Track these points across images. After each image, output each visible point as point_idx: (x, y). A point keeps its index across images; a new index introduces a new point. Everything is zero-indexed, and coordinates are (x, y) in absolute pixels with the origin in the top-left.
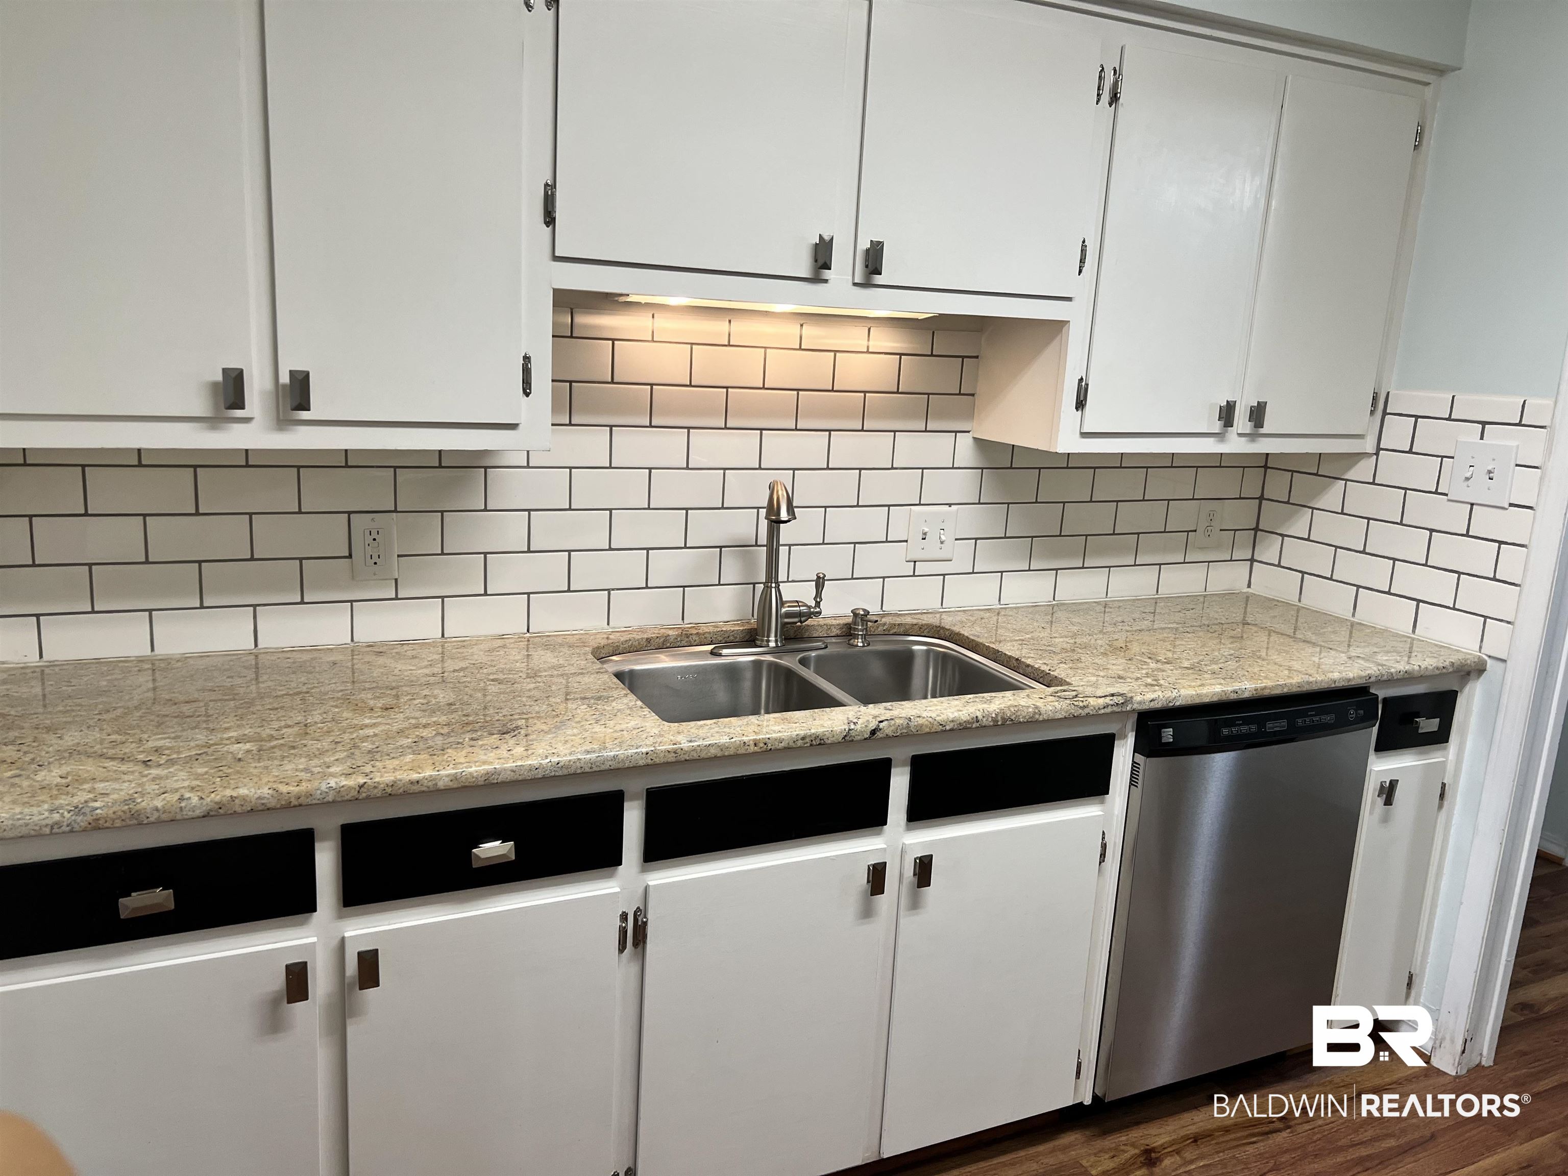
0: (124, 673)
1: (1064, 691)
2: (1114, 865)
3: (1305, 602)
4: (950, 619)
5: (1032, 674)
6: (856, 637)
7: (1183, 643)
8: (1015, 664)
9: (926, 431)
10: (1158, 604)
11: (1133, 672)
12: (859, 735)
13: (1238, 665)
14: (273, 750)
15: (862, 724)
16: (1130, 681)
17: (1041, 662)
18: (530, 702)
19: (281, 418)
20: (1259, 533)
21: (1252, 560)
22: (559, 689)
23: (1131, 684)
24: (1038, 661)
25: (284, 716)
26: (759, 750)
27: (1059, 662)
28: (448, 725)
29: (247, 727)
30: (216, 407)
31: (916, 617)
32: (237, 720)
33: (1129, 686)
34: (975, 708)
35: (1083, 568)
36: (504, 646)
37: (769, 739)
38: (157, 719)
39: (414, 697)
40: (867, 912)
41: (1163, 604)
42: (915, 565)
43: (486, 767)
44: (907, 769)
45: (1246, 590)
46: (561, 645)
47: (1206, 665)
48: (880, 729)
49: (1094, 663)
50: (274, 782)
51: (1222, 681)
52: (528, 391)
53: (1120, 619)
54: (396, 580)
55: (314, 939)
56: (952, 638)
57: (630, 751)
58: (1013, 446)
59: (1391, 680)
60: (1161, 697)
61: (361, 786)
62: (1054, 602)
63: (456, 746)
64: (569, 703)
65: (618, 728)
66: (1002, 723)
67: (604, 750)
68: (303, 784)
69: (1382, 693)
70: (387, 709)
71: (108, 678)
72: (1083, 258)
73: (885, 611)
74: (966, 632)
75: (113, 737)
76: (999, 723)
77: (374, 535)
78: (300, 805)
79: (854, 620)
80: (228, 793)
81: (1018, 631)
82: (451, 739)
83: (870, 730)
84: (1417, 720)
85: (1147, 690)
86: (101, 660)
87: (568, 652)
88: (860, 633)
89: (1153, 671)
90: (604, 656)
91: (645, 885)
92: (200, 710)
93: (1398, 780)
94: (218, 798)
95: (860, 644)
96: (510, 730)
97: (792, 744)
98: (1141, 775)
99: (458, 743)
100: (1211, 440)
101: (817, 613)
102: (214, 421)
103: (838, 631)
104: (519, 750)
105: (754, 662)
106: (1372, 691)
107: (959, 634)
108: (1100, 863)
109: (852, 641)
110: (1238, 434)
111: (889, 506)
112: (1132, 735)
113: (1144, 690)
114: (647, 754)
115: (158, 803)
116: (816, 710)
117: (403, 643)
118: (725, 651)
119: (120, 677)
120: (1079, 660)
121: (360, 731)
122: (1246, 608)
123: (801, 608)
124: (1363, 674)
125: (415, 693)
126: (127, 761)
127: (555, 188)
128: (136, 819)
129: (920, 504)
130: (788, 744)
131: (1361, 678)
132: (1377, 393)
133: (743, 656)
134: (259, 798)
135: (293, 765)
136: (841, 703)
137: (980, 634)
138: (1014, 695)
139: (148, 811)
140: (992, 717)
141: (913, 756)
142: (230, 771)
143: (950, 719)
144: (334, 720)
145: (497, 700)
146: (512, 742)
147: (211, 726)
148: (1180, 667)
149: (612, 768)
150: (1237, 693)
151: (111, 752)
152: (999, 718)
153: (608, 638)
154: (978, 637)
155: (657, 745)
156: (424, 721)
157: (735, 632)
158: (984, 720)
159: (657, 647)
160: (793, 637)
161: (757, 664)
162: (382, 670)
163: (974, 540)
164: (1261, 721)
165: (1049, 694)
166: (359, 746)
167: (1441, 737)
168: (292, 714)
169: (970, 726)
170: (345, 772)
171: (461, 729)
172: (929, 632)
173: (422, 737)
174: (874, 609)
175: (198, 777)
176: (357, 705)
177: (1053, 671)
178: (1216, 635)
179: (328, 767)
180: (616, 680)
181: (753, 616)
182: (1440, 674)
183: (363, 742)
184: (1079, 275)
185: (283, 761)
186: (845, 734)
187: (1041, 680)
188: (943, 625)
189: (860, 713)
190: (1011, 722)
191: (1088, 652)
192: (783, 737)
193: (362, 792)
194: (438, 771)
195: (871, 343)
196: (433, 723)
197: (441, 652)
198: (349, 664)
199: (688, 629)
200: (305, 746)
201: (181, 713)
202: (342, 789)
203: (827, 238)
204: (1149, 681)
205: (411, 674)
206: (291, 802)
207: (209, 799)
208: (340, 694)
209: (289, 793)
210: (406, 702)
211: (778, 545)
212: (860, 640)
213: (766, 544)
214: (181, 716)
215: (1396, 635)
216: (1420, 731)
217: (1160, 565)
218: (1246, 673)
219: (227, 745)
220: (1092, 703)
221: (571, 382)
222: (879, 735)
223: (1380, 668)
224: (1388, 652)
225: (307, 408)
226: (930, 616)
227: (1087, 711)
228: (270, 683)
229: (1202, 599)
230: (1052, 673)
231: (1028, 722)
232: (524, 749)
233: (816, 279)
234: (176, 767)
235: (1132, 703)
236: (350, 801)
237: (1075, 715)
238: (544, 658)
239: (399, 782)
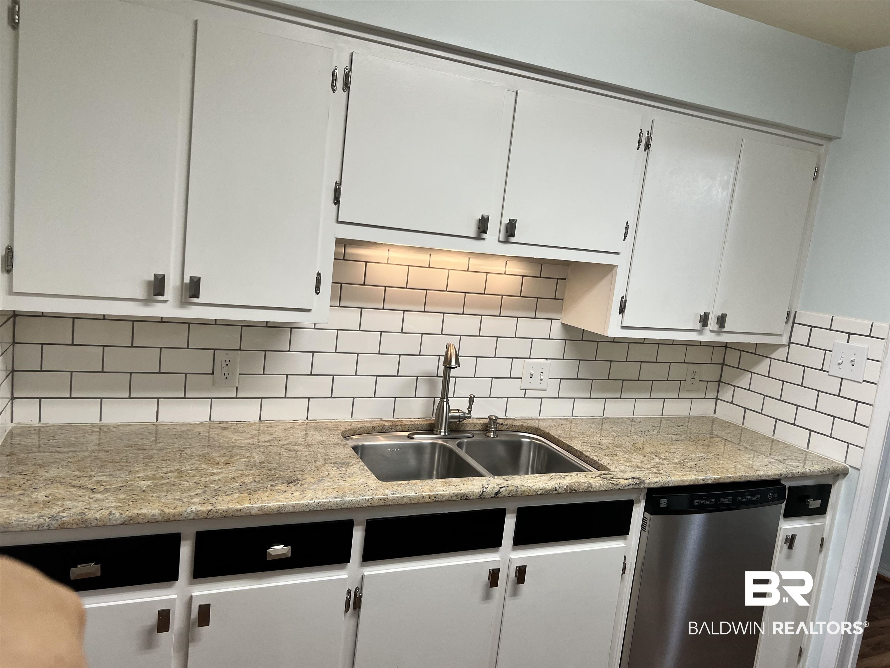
0: (84, 433)
1: (606, 474)
2: (630, 575)
3: (746, 425)
4: (544, 424)
5: (589, 462)
6: (490, 432)
7: (675, 447)
8: (579, 455)
9: (535, 318)
10: (662, 422)
11: (646, 464)
12: (488, 495)
13: (705, 463)
14: (162, 486)
15: (490, 489)
16: (644, 470)
17: (594, 455)
18: (305, 464)
19: (183, 301)
20: (721, 383)
21: (717, 399)
22: (322, 456)
23: (644, 472)
24: (592, 454)
25: (169, 465)
26: (431, 501)
27: (604, 455)
28: (259, 475)
29: (149, 471)
30: (149, 294)
31: (525, 421)
32: (144, 466)
33: (643, 473)
34: (555, 482)
35: (621, 398)
36: (293, 428)
37: (437, 495)
38: (100, 463)
39: (242, 457)
40: (487, 597)
41: (665, 421)
42: (525, 392)
43: (279, 503)
44: (515, 515)
45: (713, 415)
46: (325, 428)
47: (687, 462)
48: (501, 492)
49: (624, 457)
50: (162, 506)
51: (696, 473)
52: (318, 291)
53: (640, 430)
54: (237, 388)
55: (175, 596)
56: (544, 436)
57: (359, 498)
58: (583, 330)
59: (793, 477)
60: (661, 481)
61: (209, 511)
62: (603, 417)
63: (263, 489)
64: (327, 465)
65: (353, 483)
66: (570, 491)
67: (345, 497)
68: (178, 508)
69: (788, 484)
70: (226, 464)
71: (76, 436)
72: (627, 231)
73: (507, 417)
74: (552, 433)
75: (76, 473)
76: (568, 492)
77: (227, 362)
78: (175, 520)
79: (489, 422)
80: (136, 511)
81: (582, 434)
82: (261, 485)
83: (495, 492)
84: (808, 500)
85: (653, 476)
86: (73, 424)
87: (329, 433)
88: (493, 430)
89: (657, 464)
90: (348, 436)
91: (362, 575)
92: (124, 458)
93: (796, 535)
94: (130, 514)
95: (492, 436)
96: (293, 481)
97: (450, 498)
98: (648, 524)
99: (264, 488)
100: (695, 333)
101: (469, 417)
102: (146, 302)
103: (480, 427)
104: (297, 494)
105: (432, 443)
106: (783, 482)
107: (548, 434)
108: (622, 574)
109: (488, 434)
110: (710, 331)
111: (512, 358)
112: (643, 502)
113: (652, 476)
114: (368, 500)
115: (98, 516)
116: (465, 478)
117: (238, 423)
118: (416, 436)
119: (81, 435)
120: (615, 455)
121: (211, 477)
122: (712, 426)
123: (460, 414)
124: (777, 473)
125: (242, 455)
126: (82, 488)
127: (341, 185)
128: (85, 524)
129: (530, 358)
130: (448, 498)
131: (776, 475)
132: (789, 312)
133: (426, 439)
134: (153, 515)
135: (173, 496)
136: (481, 474)
137: (560, 435)
138: (578, 475)
139: (92, 520)
140: (564, 488)
141: (518, 508)
142: (138, 498)
143: (541, 488)
144: (197, 469)
145: (287, 461)
146: (294, 488)
147: (129, 469)
148: (673, 463)
149: (348, 507)
150: (704, 480)
151: (74, 483)
152: (568, 489)
153: (351, 425)
154: (559, 436)
155: (374, 495)
156: (246, 472)
157: (422, 425)
158: (560, 489)
159: (378, 432)
160: (454, 429)
161: (433, 445)
162: (225, 439)
163: (559, 380)
164: (717, 497)
165: (597, 475)
166: (209, 486)
167: (822, 511)
168: (174, 464)
169: (552, 492)
170: (201, 502)
171: (267, 479)
172: (531, 431)
173: (244, 483)
174: (501, 415)
175: (120, 501)
176: (210, 460)
177: (600, 461)
178: (694, 443)
179: (192, 499)
180: (353, 452)
181: (433, 416)
182: (822, 475)
183: (212, 484)
184: (624, 240)
185: (167, 493)
186: (480, 494)
187: (593, 465)
188: (539, 427)
189: (489, 482)
190: (575, 492)
191: (621, 450)
192: (445, 494)
193: (210, 515)
194: (252, 504)
195: (507, 269)
196: (251, 474)
197: (258, 429)
198: (207, 434)
199: (396, 422)
200: (180, 484)
201: (114, 460)
202: (199, 512)
203: (485, 217)
204: (654, 470)
205: (241, 442)
206: (170, 518)
207: (125, 515)
208: (201, 453)
209: (169, 513)
210: (237, 460)
211: (449, 377)
212: (492, 434)
213: (442, 376)
214: (113, 462)
215: (798, 449)
216: (810, 507)
217: (664, 399)
218: (710, 469)
219: (137, 481)
220: (621, 482)
221: (341, 284)
222: (500, 495)
223: (787, 470)
224: (792, 460)
225: (198, 297)
226: (533, 421)
227: (618, 487)
228: (163, 444)
229: (687, 420)
230: (600, 462)
231: (584, 492)
232: (300, 493)
233: (479, 238)
234: (109, 494)
235: (644, 483)
236: (203, 519)
237: (612, 489)
238: (316, 436)
239: (230, 510)
